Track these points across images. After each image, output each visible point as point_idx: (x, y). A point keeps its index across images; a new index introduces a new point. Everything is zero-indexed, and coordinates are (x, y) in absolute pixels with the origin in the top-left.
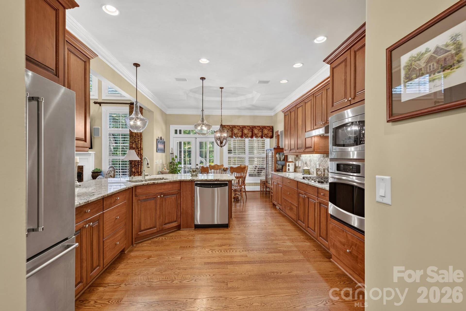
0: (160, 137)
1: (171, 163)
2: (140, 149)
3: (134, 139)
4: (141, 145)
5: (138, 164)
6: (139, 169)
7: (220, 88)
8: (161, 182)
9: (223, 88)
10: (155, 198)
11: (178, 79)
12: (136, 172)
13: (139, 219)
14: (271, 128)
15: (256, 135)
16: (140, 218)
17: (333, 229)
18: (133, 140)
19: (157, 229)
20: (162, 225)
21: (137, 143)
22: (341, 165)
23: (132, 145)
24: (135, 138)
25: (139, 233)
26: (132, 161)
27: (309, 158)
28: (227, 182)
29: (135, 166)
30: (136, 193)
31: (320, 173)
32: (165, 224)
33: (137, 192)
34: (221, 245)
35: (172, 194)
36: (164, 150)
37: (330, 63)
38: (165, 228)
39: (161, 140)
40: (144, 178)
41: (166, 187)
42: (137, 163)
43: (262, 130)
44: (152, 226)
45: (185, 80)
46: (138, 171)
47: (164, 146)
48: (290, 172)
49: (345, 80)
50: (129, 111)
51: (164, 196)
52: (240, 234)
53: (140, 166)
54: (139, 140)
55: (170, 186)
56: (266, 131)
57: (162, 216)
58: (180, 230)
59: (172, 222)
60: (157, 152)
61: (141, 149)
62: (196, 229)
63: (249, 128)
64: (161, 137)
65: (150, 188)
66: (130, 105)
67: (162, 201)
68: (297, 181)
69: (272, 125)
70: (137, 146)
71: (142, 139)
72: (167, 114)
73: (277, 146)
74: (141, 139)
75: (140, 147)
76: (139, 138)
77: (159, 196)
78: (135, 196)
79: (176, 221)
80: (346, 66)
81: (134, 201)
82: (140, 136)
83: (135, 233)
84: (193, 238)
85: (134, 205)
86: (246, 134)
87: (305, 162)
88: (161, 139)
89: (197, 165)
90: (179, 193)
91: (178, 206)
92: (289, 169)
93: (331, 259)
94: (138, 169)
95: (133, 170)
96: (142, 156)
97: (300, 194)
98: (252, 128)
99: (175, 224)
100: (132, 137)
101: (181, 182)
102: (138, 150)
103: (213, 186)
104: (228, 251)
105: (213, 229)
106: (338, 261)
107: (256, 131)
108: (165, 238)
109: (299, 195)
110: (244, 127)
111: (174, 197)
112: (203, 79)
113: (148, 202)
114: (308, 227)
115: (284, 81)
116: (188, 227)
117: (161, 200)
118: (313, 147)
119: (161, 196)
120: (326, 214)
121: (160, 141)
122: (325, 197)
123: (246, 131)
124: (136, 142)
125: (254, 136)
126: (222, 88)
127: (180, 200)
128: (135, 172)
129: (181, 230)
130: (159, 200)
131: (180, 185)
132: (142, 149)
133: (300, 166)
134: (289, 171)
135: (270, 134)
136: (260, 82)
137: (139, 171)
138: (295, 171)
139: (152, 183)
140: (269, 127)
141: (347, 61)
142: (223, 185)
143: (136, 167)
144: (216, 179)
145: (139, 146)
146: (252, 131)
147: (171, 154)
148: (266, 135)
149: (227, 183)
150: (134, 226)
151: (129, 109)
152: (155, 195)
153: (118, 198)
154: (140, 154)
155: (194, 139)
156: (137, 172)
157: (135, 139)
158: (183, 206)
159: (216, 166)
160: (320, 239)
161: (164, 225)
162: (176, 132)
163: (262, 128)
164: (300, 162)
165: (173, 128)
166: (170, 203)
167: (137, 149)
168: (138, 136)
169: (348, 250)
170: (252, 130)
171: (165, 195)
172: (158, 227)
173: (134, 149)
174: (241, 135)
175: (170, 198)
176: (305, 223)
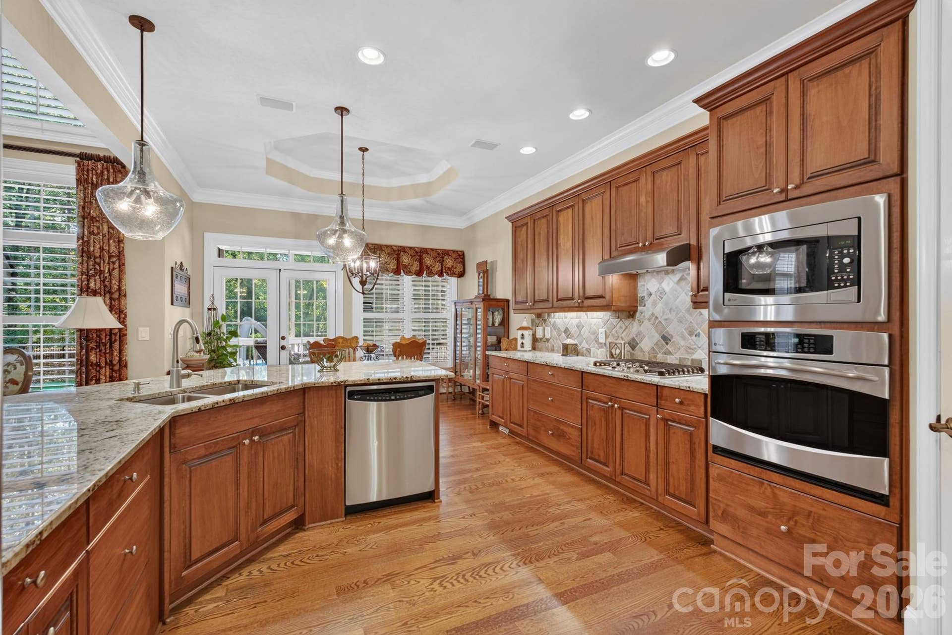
0: (179, 263)
1: (209, 334)
2: (116, 295)
3: (94, 265)
4: (120, 281)
5: (110, 339)
6: (116, 353)
7: (360, 149)
8: (253, 395)
9: (367, 150)
10: (235, 446)
11: (265, 101)
12: (103, 365)
13: (183, 527)
14: (459, 255)
15: (428, 268)
16: (188, 525)
17: (721, 478)
18: (91, 267)
19: (241, 545)
20: (254, 529)
21: (105, 278)
22: (757, 336)
23: (88, 281)
24: (98, 260)
25: (183, 574)
26: (91, 330)
27: (577, 321)
28: (433, 383)
29: (98, 346)
30: (173, 441)
31: (618, 351)
32: (264, 522)
33: (177, 436)
34: (449, 558)
35: (282, 429)
36: (188, 298)
37: (709, 109)
38: (265, 534)
39: (181, 272)
40: (179, 385)
41: (265, 409)
42: (108, 337)
43: (442, 258)
44: (225, 540)
45: (288, 106)
46: (111, 361)
47: (189, 288)
48: (526, 351)
49: (768, 145)
50: (75, 177)
51: (260, 437)
52: (474, 515)
53: (116, 345)
54: (114, 269)
55: (276, 407)
56: (449, 262)
57: (254, 500)
58: (304, 530)
59: (282, 512)
60: (172, 304)
61: (120, 294)
62: (348, 518)
63: (412, 252)
64: (181, 263)
65: (219, 418)
66: (78, 159)
67: (256, 453)
68: (582, 372)
69: (461, 250)
70: (105, 286)
71: (124, 264)
72: (194, 201)
73: (483, 293)
74: (122, 265)
75: (119, 289)
76: (114, 263)
77: (247, 442)
78: (170, 452)
79: (293, 506)
80: (769, 114)
81: (167, 472)
82: (119, 256)
83: (173, 578)
84: (358, 548)
85: (167, 480)
86: (405, 267)
87: (563, 329)
88: (181, 269)
89: (283, 338)
90: (300, 424)
91: (299, 460)
92: (523, 343)
93: (712, 546)
94: (111, 354)
95: (93, 358)
96: (126, 315)
97: (590, 401)
98: (419, 254)
99: (290, 516)
100: (89, 258)
101: (307, 391)
102: (111, 299)
103: (396, 397)
104: (482, 573)
105: (397, 509)
106: (739, 550)
107: (428, 261)
108: (269, 568)
109: (587, 403)
110: (403, 249)
111: (286, 438)
112: (344, 112)
113: (214, 463)
114: (622, 473)
115: (528, 150)
116: (326, 515)
117: (253, 452)
118: (608, 297)
119: (252, 441)
120: (688, 446)
121: (178, 273)
122: (684, 407)
123: (405, 259)
124: (101, 272)
125: (425, 272)
126: (364, 150)
127: (302, 442)
128: (98, 365)
129: (306, 527)
130: (246, 453)
131: (302, 401)
132: (125, 296)
133: (548, 336)
134: (522, 349)
135: (459, 269)
136: (479, 144)
137: (115, 362)
138: (534, 348)
139: (228, 403)
140: (457, 252)
141: (771, 103)
142: (423, 392)
143: (103, 348)
144: (407, 378)
145: (116, 287)
146: (421, 261)
147: (210, 309)
148: (450, 269)
149: (433, 386)
150: (166, 555)
151: (75, 173)
152: (233, 438)
153: (135, 475)
154: (117, 309)
155: (275, 274)
156: (106, 363)
157: (99, 264)
158: (313, 458)
159: (340, 341)
160: (667, 498)
161: (261, 525)
162: (220, 253)
163: (442, 255)
164: (549, 328)
165: (213, 241)
166: (276, 454)
167: (108, 296)
168: (110, 257)
169: (783, 528)
170: (420, 256)
171: (263, 433)
172: (243, 536)
173: (95, 293)
174: (395, 267)
175: (276, 440)
176: (611, 464)
